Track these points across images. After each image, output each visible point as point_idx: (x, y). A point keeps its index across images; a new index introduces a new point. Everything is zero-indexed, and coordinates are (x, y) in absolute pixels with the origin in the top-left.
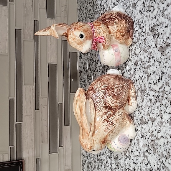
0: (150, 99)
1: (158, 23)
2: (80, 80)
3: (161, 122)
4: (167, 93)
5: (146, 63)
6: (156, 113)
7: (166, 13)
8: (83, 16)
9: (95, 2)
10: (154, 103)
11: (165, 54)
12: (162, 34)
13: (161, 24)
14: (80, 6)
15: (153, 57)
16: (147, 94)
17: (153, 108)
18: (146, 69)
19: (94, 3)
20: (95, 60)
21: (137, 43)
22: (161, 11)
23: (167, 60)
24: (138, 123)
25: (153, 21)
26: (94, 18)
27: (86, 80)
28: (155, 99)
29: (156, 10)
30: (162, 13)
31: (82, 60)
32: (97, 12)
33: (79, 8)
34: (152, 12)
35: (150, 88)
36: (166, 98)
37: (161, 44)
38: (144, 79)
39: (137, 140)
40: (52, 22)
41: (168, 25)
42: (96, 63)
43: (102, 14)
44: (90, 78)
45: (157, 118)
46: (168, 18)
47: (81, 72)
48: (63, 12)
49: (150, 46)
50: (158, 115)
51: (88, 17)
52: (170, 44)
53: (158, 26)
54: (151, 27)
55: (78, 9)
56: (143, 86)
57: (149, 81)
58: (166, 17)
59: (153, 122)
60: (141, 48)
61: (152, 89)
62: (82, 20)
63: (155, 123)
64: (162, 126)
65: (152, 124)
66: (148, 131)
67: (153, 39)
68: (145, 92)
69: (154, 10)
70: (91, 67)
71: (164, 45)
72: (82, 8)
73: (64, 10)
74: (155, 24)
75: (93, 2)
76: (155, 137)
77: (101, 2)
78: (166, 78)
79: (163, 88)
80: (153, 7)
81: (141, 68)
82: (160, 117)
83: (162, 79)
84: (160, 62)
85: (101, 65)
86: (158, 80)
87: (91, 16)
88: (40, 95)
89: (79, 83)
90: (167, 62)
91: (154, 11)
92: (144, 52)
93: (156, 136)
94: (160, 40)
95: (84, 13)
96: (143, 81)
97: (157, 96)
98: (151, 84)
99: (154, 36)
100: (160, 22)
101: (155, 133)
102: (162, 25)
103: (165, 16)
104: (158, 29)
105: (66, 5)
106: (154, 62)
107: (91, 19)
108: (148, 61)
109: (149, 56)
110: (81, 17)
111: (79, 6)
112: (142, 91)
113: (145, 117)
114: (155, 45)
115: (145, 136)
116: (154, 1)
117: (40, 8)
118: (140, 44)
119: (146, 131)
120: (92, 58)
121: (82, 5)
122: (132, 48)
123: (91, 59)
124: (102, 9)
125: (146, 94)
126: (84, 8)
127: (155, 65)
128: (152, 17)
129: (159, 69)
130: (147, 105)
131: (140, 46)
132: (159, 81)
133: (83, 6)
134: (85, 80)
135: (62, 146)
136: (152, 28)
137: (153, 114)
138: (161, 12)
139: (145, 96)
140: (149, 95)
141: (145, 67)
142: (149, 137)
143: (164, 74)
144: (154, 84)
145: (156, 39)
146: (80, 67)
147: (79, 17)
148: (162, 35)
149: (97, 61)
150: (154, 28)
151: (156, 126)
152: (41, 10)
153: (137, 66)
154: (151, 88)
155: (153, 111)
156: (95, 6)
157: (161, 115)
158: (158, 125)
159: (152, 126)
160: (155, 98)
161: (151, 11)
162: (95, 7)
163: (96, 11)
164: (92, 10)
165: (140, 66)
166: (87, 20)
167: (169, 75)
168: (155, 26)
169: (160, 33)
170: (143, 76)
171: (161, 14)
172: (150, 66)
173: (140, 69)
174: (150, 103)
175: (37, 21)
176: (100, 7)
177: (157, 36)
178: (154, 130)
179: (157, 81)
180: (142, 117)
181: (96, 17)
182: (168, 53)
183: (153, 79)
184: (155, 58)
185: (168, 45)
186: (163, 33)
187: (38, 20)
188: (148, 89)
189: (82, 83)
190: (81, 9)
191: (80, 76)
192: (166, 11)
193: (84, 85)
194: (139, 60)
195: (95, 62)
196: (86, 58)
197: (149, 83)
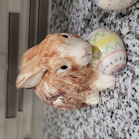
5: (134, 56)
18: (133, 66)
20: (68, 18)
21: (126, 17)
24: (108, 133)
35: (133, 96)
38: (126, 78)
42: (68, 23)
47: (51, 26)
56: (123, 87)
57: (134, 85)
60: (130, 27)
70: (62, 25)
85: (73, 28)
92: (134, 35)
96: (124, 80)
112: (121, 93)
113: (118, 131)
118: (130, 21)
120: (64, 13)
122: (116, 22)
123: (63, 14)
125: (125, 101)
130: (125, 119)
131: (129, 23)
137: (131, 136)
139: (123, 102)
141: (131, 60)
146: (52, 20)
174: (129, 118)
180: (114, 128)
195: (66, 21)
196: (58, 11)
197: (134, 89)
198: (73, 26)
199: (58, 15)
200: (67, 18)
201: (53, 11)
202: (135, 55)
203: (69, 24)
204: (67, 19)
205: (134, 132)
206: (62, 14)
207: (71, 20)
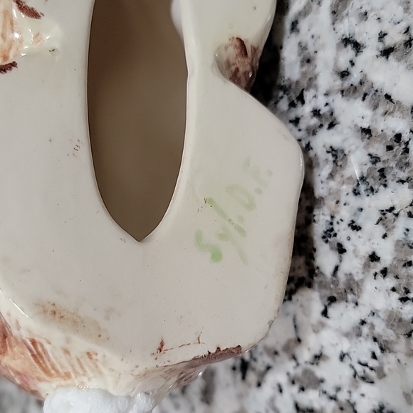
0: (332, 151)
6: (365, 253)
10: (362, 180)
17: (345, 214)
28: (375, 159)
45: (369, 286)
50: (378, 267)
59: (332, 300)
61: (364, 89)
64: (400, 347)
65: (325, 313)
66: (282, 343)
76: (333, 398)
82: (390, 282)
93: (343, 396)
97: (399, 137)
98: (357, 47)
101: (334, 373)
115: (259, 366)
140: (331, 126)
142: (283, 380)
144: (387, 52)
151: (347, 335)
155: (343, 232)
157: (403, 271)
158: (365, 329)
159: (323, 324)
160: (379, 150)
178: (333, 354)
183: (382, 13)
188: (326, 79)
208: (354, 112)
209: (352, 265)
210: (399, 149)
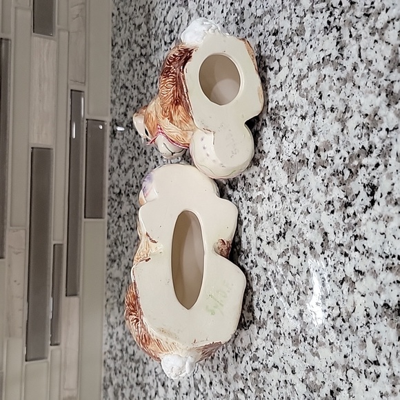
0: (257, 275)
1: (285, 102)
2: (109, 189)
3: (275, 334)
4: (294, 271)
5: (255, 191)
6: (267, 311)
7: (304, 84)
8: (125, 35)
9: (153, 10)
10: (265, 286)
11: (296, 181)
12: (293, 131)
13: (292, 107)
14: (118, 9)
15: (270, 180)
16: (252, 261)
17: (261, 298)
18: (254, 205)
19: (149, 11)
20: (145, 151)
22: (294, 76)
23: (299, 195)
25: (276, 95)
26: (148, 46)
27: (123, 192)
28: (268, 279)
29: (285, 71)
30: (297, 81)
31: (116, 143)
32: (156, 36)
33: (116, 13)
34: (276, 74)
35: (259, 249)
36: (290, 282)
37: (290, 154)
38: (247, 226)
39: (223, 359)
40: (47, 45)
41: (306, 114)
42: (147, 158)
43: (165, 43)
44: (132, 191)
45: (269, 322)
46: (309, 97)
47: (112, 170)
48: (74, 19)
49: (265, 153)
50: (271, 315)
51: (135, 42)
52: (308, 160)
53: (286, 110)
54: (272, 109)
55: (113, 15)
56: (244, 241)
57: (258, 233)
58: (305, 94)
59: (260, 328)
61: (264, 255)
62: (120, 43)
63: (264, 333)
64: (277, 343)
65: (258, 333)
66: (247, 345)
67: (273, 138)
68: (248, 256)
69: (280, 69)
70: (136, 164)
71: (295, 159)
72: (122, 15)
73: (78, 16)
74: (281, 104)
75: (147, 6)
76: (262, 364)
77: (165, 12)
78: (293, 236)
79: (285, 258)
80: (278, 60)
81: (243, 199)
82: (274, 321)
83: (286, 236)
84: (284, 197)
86: (278, 236)
87: (143, 40)
88: (8, 224)
89: (106, 196)
90: (297, 200)
91: (279, 71)
93: (264, 363)
94: (288, 144)
95: (125, 29)
97: (273, 271)
98: (261, 240)
99: (276, 131)
100: (291, 101)
101: (261, 354)
102: (293, 111)
103: (303, 91)
104: (284, 118)
105: (82, 4)
106: (271, 193)
107: (142, 48)
108: (259, 186)
109: (262, 175)
110: (118, 35)
111: (116, 9)
112: (242, 251)
113: (244, 312)
114: (277, 153)
115: (241, 355)
116: (281, 49)
117: (16, 8)
119: (243, 346)
120: (138, 142)
121: (123, 7)
123: (137, 145)
124: (168, 32)
125: (249, 260)
126: (126, 15)
127: (272, 201)
128: (275, 86)
129: (281, 212)
130: (251, 288)
132: (278, 238)
133: (126, 10)
134: (120, 190)
135: (57, 345)
136: (273, 111)
137: (261, 310)
138: (296, 78)
139: (247, 264)
140: (256, 266)
141: (252, 198)
142: (248, 359)
143: (290, 225)
144: (269, 243)
145: (278, 138)
146: (112, 158)
147: (114, 35)
148: (293, 134)
149: (148, 154)
150: (277, 111)
151: (264, 340)
152: (19, 12)
153: (236, 192)
154: (261, 251)
155: (261, 303)
156: (152, 18)
157: (276, 317)
158: (269, 337)
159: (258, 337)
160: (269, 276)
161: (274, 69)
162: (152, 22)
163: (154, 31)
164: (144, 27)
165: (241, 193)
166: (132, 48)
167: (301, 232)
168: (279, 108)
169: (289, 129)
170: (245, 218)
171: (294, 85)
172: (263, 200)
173: (240, 199)
174: (257, 284)
175: (7, 40)
176: (162, 24)
177: (281, 134)
178: (261, 347)
179: (276, 238)
181: (153, 47)
182: (302, 181)
183: (267, 230)
184: (274, 184)
185: (303, 161)
186: (295, 131)
187: (11, 36)
188: (254, 251)
189: (114, 196)
190: (119, 14)
191: (109, 179)
192: (305, 80)
193: (116, 203)
194: (240, 179)
195: (144, 156)
196: (125, 140)
197: (259, 238)
198: (157, 162)
199: (124, 147)
200: (143, 151)
201: (115, 141)
202: (255, 189)
203: (148, 161)
204: (145, 153)
205: (265, 302)
206: (134, 144)
207: (152, 153)
208: (262, 262)
209: (264, 315)
210: (273, 275)
